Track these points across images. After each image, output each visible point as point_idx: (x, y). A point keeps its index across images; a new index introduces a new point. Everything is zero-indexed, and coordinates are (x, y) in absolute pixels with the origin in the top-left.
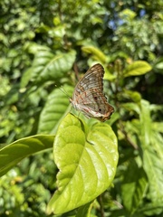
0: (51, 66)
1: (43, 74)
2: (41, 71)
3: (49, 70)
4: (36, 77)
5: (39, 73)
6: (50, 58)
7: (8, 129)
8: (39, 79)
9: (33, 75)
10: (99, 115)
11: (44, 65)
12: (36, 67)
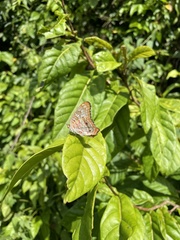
0: (58, 64)
1: (52, 73)
2: (50, 70)
3: (57, 68)
5: (48, 73)
6: (56, 56)
7: (44, 100)
8: (50, 78)
9: (43, 76)
11: (52, 64)
12: (45, 67)
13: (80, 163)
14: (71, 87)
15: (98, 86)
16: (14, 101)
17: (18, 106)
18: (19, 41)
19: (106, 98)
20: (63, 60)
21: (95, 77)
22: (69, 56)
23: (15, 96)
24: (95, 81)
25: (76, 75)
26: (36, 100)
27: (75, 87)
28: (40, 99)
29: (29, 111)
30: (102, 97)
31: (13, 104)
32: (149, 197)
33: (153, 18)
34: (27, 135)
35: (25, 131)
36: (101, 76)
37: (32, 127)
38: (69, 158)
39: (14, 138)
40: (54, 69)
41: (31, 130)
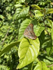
0: (21, 13)
1: (19, 17)
2: (18, 16)
3: (20, 15)
4: (16, 18)
5: (17, 16)
6: (21, 10)
7: (12, 30)
8: (18, 18)
9: (16, 17)
10: (33, 38)
11: (19, 13)
12: (16, 14)
13: (27, 51)
14: (25, 23)
15: (34, 23)
16: (3, 30)
17: (4, 31)
18: (6, 12)
19: (37, 27)
20: (23, 12)
21: (33, 20)
22: (25, 11)
23: (3, 28)
24: (33, 21)
25: (27, 19)
26: (10, 30)
27: (26, 22)
28: (11, 30)
29: (7, 33)
30: (36, 27)
31: (2, 31)
32: (49, 62)
33: (47, 7)
34: (6, 40)
35: (6, 39)
36: (35, 19)
37: (8, 38)
38: (22, 48)
39: (2, 41)
40: (19, 15)
41: (8, 39)
